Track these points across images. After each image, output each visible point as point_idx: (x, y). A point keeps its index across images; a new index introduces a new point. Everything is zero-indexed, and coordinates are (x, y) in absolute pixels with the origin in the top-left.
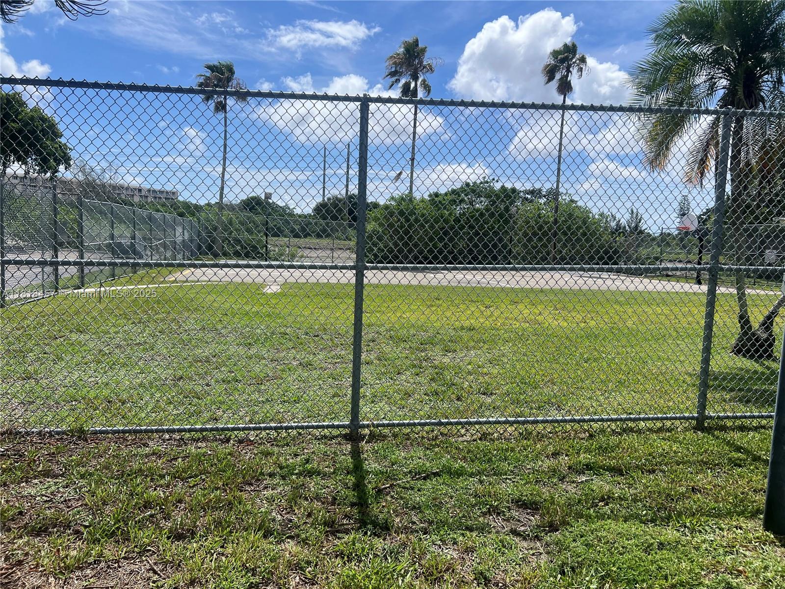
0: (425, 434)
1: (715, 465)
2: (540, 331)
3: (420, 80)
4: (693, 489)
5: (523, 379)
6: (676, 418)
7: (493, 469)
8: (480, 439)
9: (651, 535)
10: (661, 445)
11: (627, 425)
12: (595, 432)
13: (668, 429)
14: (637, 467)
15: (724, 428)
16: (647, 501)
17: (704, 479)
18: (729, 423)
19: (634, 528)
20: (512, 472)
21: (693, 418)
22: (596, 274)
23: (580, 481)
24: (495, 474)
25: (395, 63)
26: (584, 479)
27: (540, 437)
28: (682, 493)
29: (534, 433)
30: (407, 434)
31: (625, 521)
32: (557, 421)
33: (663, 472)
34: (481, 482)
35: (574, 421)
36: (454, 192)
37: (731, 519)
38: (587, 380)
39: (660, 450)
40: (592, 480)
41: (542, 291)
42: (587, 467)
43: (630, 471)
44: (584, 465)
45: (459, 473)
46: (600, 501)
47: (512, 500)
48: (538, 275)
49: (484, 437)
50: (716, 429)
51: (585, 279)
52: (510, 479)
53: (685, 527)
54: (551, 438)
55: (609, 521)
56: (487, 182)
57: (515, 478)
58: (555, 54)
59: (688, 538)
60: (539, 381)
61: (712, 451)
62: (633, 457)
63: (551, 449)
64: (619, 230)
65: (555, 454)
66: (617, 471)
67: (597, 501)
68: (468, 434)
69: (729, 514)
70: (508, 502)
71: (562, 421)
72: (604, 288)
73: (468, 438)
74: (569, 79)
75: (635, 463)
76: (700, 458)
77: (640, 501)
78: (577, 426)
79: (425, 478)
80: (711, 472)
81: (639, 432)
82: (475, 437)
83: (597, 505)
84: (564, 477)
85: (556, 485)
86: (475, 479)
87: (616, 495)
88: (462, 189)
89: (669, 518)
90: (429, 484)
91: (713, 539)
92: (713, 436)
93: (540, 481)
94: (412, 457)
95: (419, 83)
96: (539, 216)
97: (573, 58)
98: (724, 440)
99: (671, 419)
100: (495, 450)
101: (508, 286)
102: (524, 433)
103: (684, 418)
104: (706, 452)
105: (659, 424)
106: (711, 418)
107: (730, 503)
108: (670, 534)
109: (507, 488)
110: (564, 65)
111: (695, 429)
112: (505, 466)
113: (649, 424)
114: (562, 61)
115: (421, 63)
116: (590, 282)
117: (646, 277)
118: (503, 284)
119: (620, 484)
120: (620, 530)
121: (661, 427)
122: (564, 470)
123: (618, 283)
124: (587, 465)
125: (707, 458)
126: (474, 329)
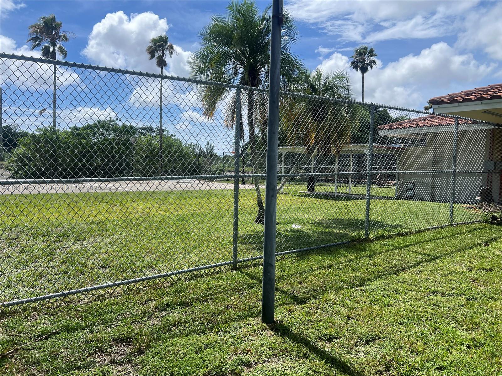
0: (51, 305)
1: (241, 289)
2: (148, 219)
3: (58, 46)
4: (228, 306)
5: (131, 253)
6: (221, 265)
7: (102, 319)
8: (95, 300)
9: (201, 341)
10: (213, 282)
11: (194, 274)
12: (174, 281)
13: (217, 272)
14: (198, 299)
15: (247, 267)
16: (201, 320)
17: (233, 300)
18: (250, 263)
19: (192, 339)
20: (116, 319)
21: (230, 263)
22: (186, 181)
23: (161, 316)
24: (103, 324)
25: (36, 31)
26: (164, 314)
27: (138, 291)
28: (222, 311)
29: (135, 289)
30: (35, 307)
31: (187, 336)
32: (149, 279)
33: (212, 299)
34: (92, 331)
35: (161, 276)
36: (89, 127)
37: (246, 320)
38: (173, 248)
39: (212, 286)
40: (170, 313)
41: (154, 193)
42: (167, 306)
43: (193, 303)
44: (165, 305)
45: (74, 329)
46: (173, 326)
47: (113, 339)
48: (151, 183)
49: (98, 298)
50: (243, 268)
51: (181, 184)
52: (114, 325)
53: (222, 331)
54: (145, 290)
55: (177, 338)
56: (113, 121)
57: (117, 323)
58: (154, 41)
59: (222, 338)
60: (142, 253)
61: (239, 281)
62: (195, 294)
63: (145, 298)
64: (201, 154)
65: (148, 300)
66: (186, 304)
67: (171, 327)
68: (86, 299)
69: (246, 317)
70: (110, 342)
71: (153, 278)
72: (192, 189)
73: (86, 301)
74: (164, 58)
75: (196, 297)
76: (233, 286)
77: (197, 320)
78: (163, 280)
79: (46, 338)
80: (238, 294)
81: (201, 276)
82: (91, 300)
83: (171, 329)
84: (151, 315)
85: (146, 322)
86: (87, 330)
87: (183, 320)
88: (95, 125)
89: (212, 328)
90: (49, 342)
91: (235, 335)
92: (241, 272)
93: (135, 321)
94: (37, 324)
95: (57, 48)
96: (150, 145)
97: (166, 45)
98: (246, 273)
99: (219, 266)
100: (105, 306)
101: (131, 190)
102: (127, 290)
103: (226, 264)
104: (236, 282)
105: (212, 270)
106: (240, 262)
107: (246, 310)
108: (212, 337)
109: (111, 332)
110: (161, 49)
111: (232, 269)
112: (111, 316)
113: (207, 271)
114: (160, 46)
115: (57, 34)
116: (183, 185)
117: (216, 181)
118: (128, 190)
119: (186, 312)
120: (183, 343)
121: (213, 272)
122: (152, 310)
123: (200, 185)
124: (167, 304)
125: (237, 286)
126: (101, 222)
